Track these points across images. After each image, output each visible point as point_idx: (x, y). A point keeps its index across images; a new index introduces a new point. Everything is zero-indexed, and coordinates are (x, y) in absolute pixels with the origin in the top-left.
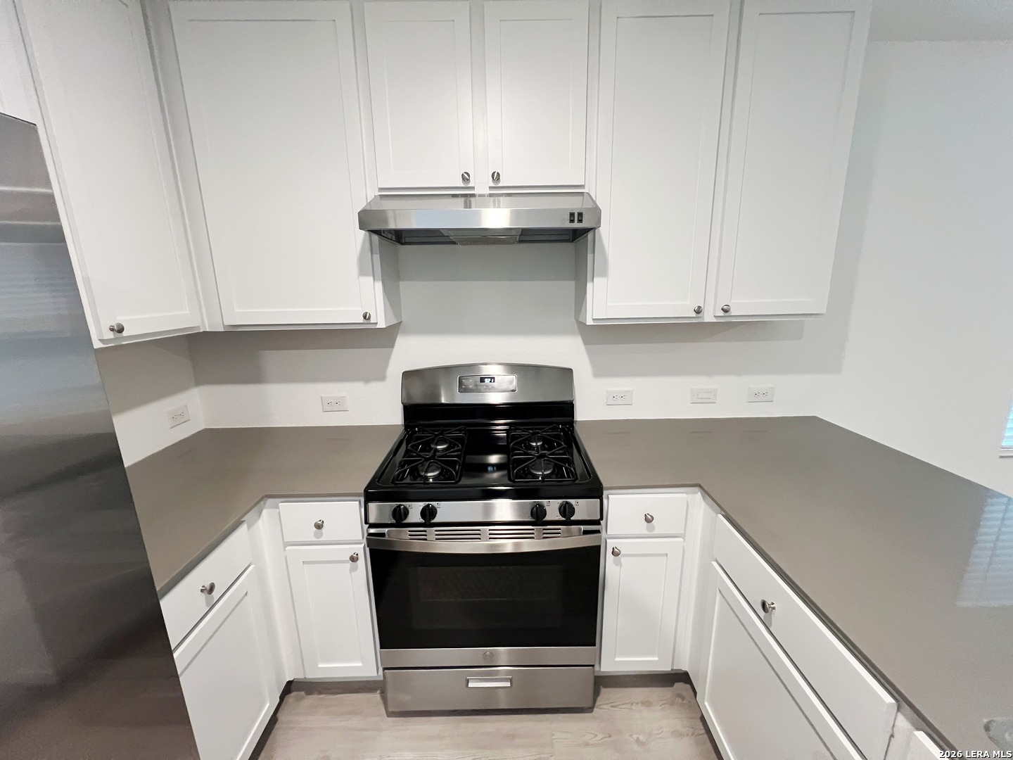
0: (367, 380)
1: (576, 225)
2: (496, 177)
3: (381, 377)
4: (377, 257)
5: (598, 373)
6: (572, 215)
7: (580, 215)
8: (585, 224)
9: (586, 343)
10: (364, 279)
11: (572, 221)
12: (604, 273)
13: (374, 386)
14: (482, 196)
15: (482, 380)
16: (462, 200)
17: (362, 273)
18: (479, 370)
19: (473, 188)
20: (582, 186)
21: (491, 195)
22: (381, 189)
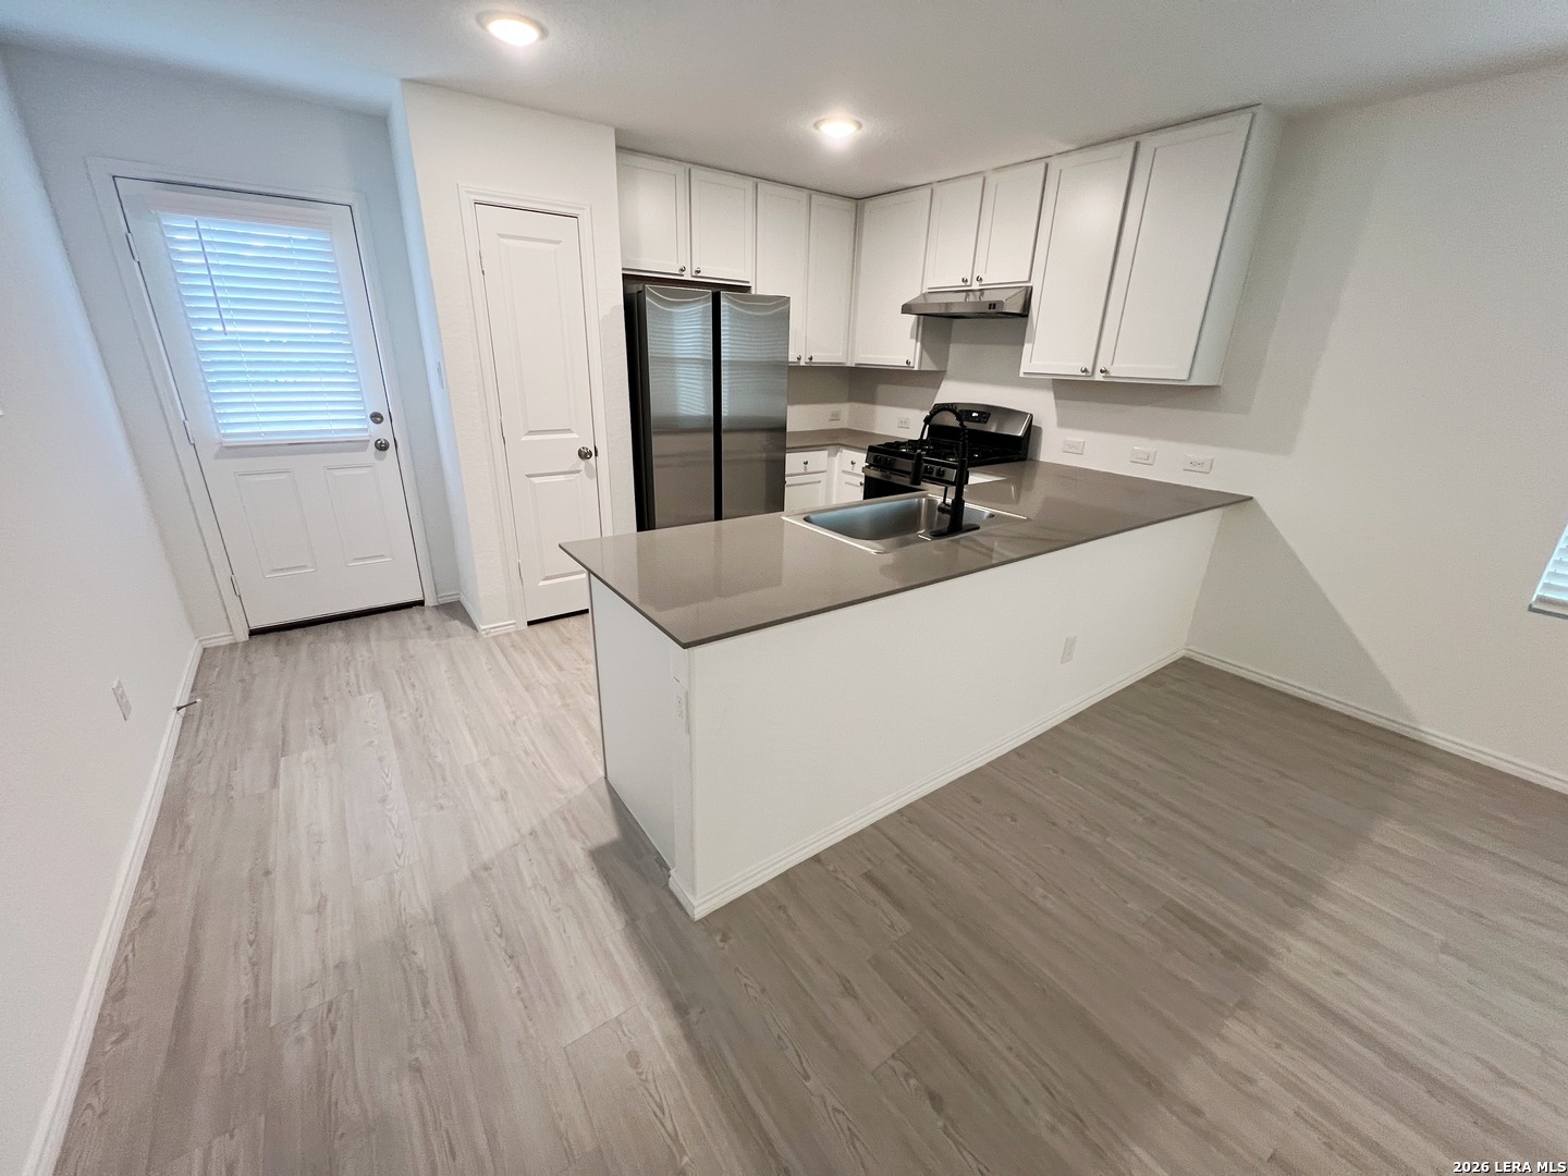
1: (992, 311)
2: (980, 279)
4: (921, 328)
9: (1055, 397)
10: (911, 340)
11: (989, 308)
12: (1031, 341)
14: (974, 291)
16: (964, 294)
17: (912, 337)
19: (970, 285)
20: (1029, 282)
21: (979, 290)
22: (928, 288)
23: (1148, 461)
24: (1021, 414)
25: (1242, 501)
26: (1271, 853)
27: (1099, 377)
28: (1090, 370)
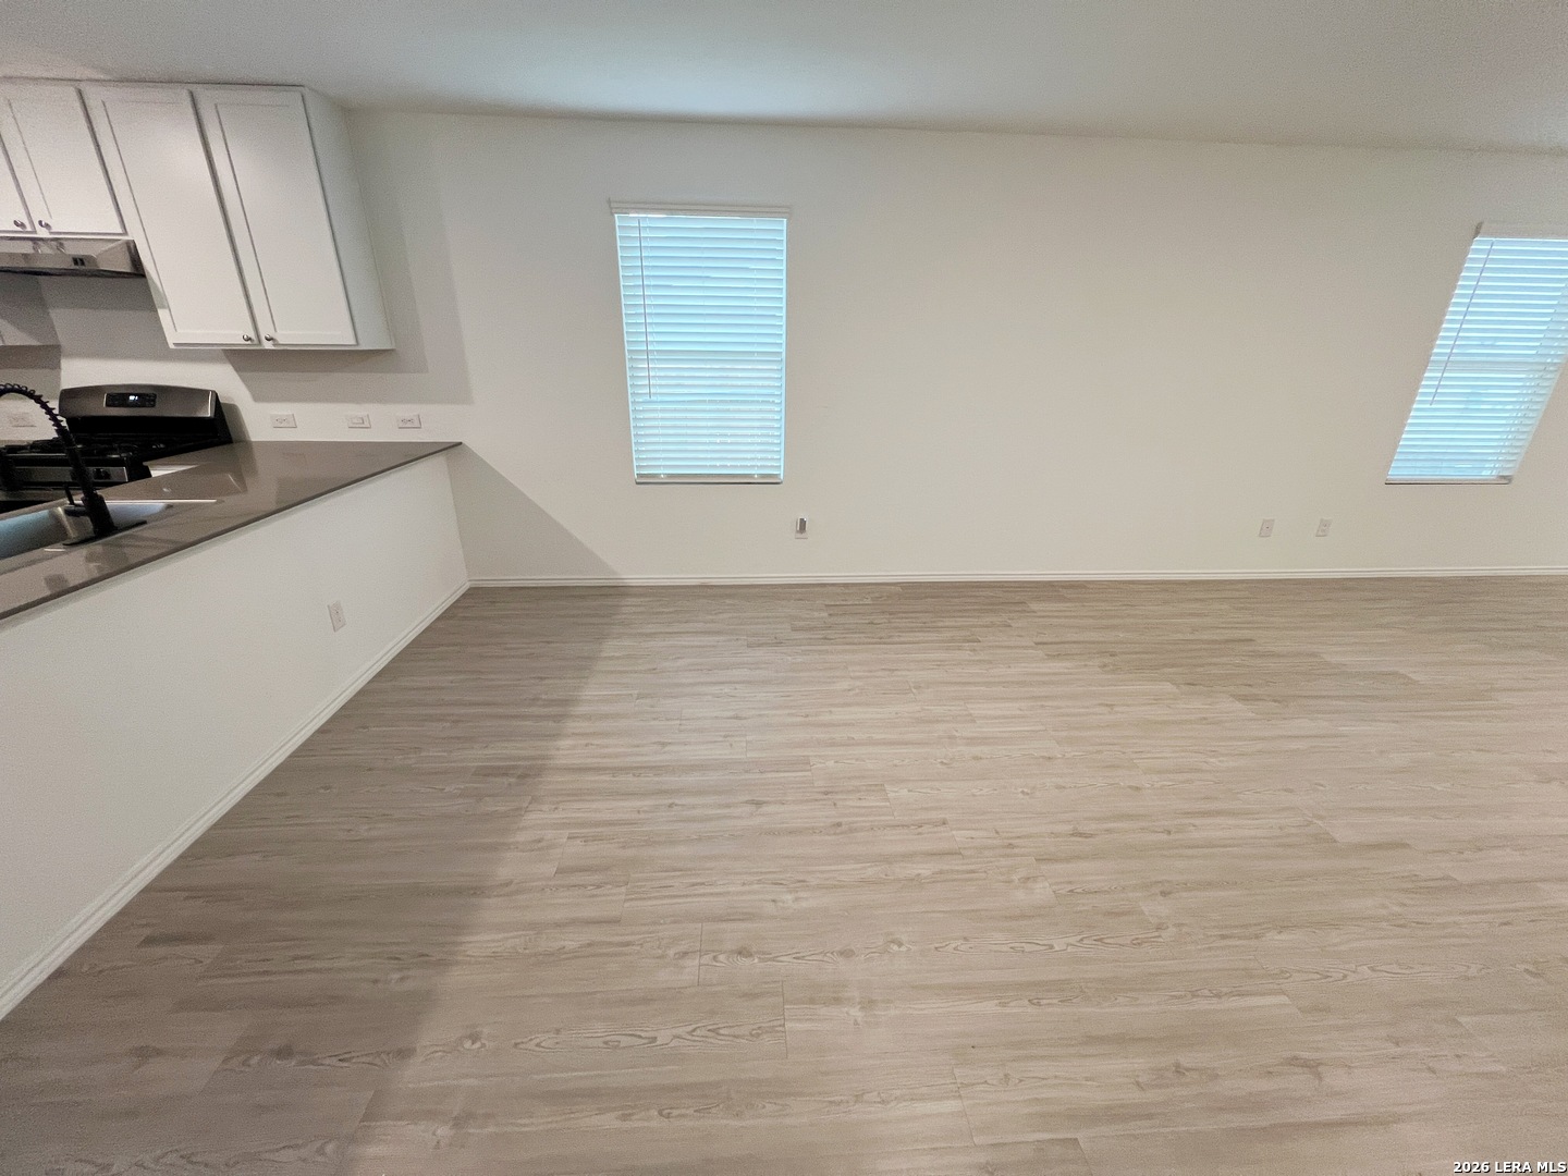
2: (45, 224)
12: (165, 305)
19: (34, 232)
20: (125, 234)
23: (362, 424)
24: (204, 393)
25: (450, 447)
26: (544, 697)
27: (268, 346)
28: (252, 335)
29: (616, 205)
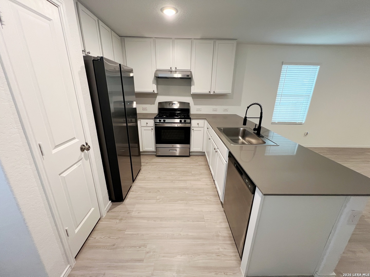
0: (151, 104)
1: (188, 77)
2: (176, 68)
3: (154, 104)
4: (156, 81)
5: (195, 104)
6: (187, 75)
7: (188, 75)
8: (189, 77)
9: (193, 98)
10: (153, 84)
11: (187, 76)
12: (194, 85)
13: (153, 105)
14: (173, 71)
15: (173, 104)
16: (170, 72)
17: (153, 83)
18: (172, 102)
19: (172, 70)
20: (190, 70)
21: (175, 71)
22: (157, 69)
28: (210, 91)
29: (283, 63)
